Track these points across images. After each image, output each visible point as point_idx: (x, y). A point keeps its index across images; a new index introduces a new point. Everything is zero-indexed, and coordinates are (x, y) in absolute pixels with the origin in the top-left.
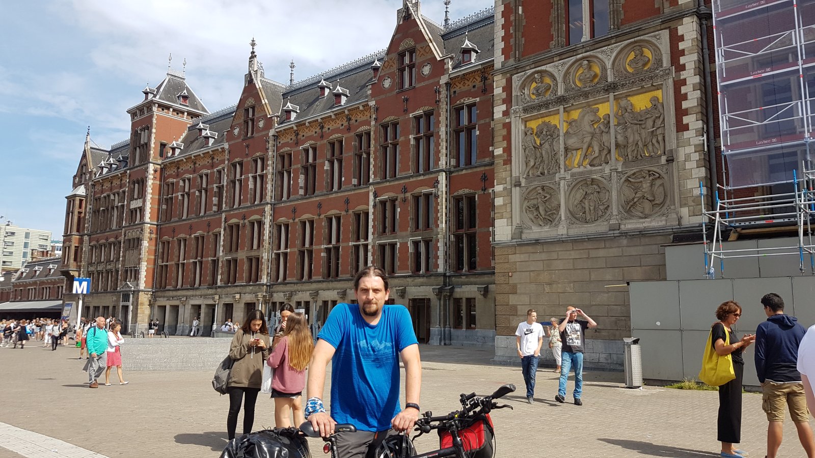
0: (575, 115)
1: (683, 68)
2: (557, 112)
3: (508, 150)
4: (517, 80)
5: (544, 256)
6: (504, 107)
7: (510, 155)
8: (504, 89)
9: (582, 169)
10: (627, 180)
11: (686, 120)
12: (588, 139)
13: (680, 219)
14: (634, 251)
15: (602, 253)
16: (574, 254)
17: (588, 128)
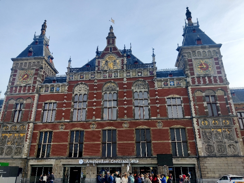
0: (11, 135)
1: (29, 131)
2: (8, 134)
4: (2, 126)
9: (9, 145)
10: (16, 148)
11: (27, 140)
12: (12, 140)
17: (12, 138)
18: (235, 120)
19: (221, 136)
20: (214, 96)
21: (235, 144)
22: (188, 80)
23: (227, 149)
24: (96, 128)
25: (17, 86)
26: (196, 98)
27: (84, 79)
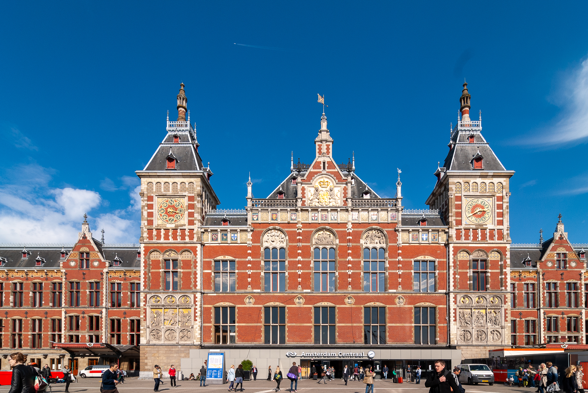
0: (167, 310)
1: (196, 305)
2: (162, 308)
3: (145, 316)
4: (149, 296)
5: (156, 349)
6: (144, 303)
7: (146, 318)
8: (144, 298)
9: (169, 326)
10: (181, 331)
11: (196, 318)
12: (171, 318)
13: (194, 342)
14: (182, 349)
15: (174, 349)
16: (166, 349)
17: (171, 315)
18: (507, 298)
19: (485, 319)
20: (485, 261)
21: (500, 330)
22: (450, 234)
23: (489, 336)
24: (304, 303)
25: (159, 228)
26: (458, 263)
27: (279, 221)
